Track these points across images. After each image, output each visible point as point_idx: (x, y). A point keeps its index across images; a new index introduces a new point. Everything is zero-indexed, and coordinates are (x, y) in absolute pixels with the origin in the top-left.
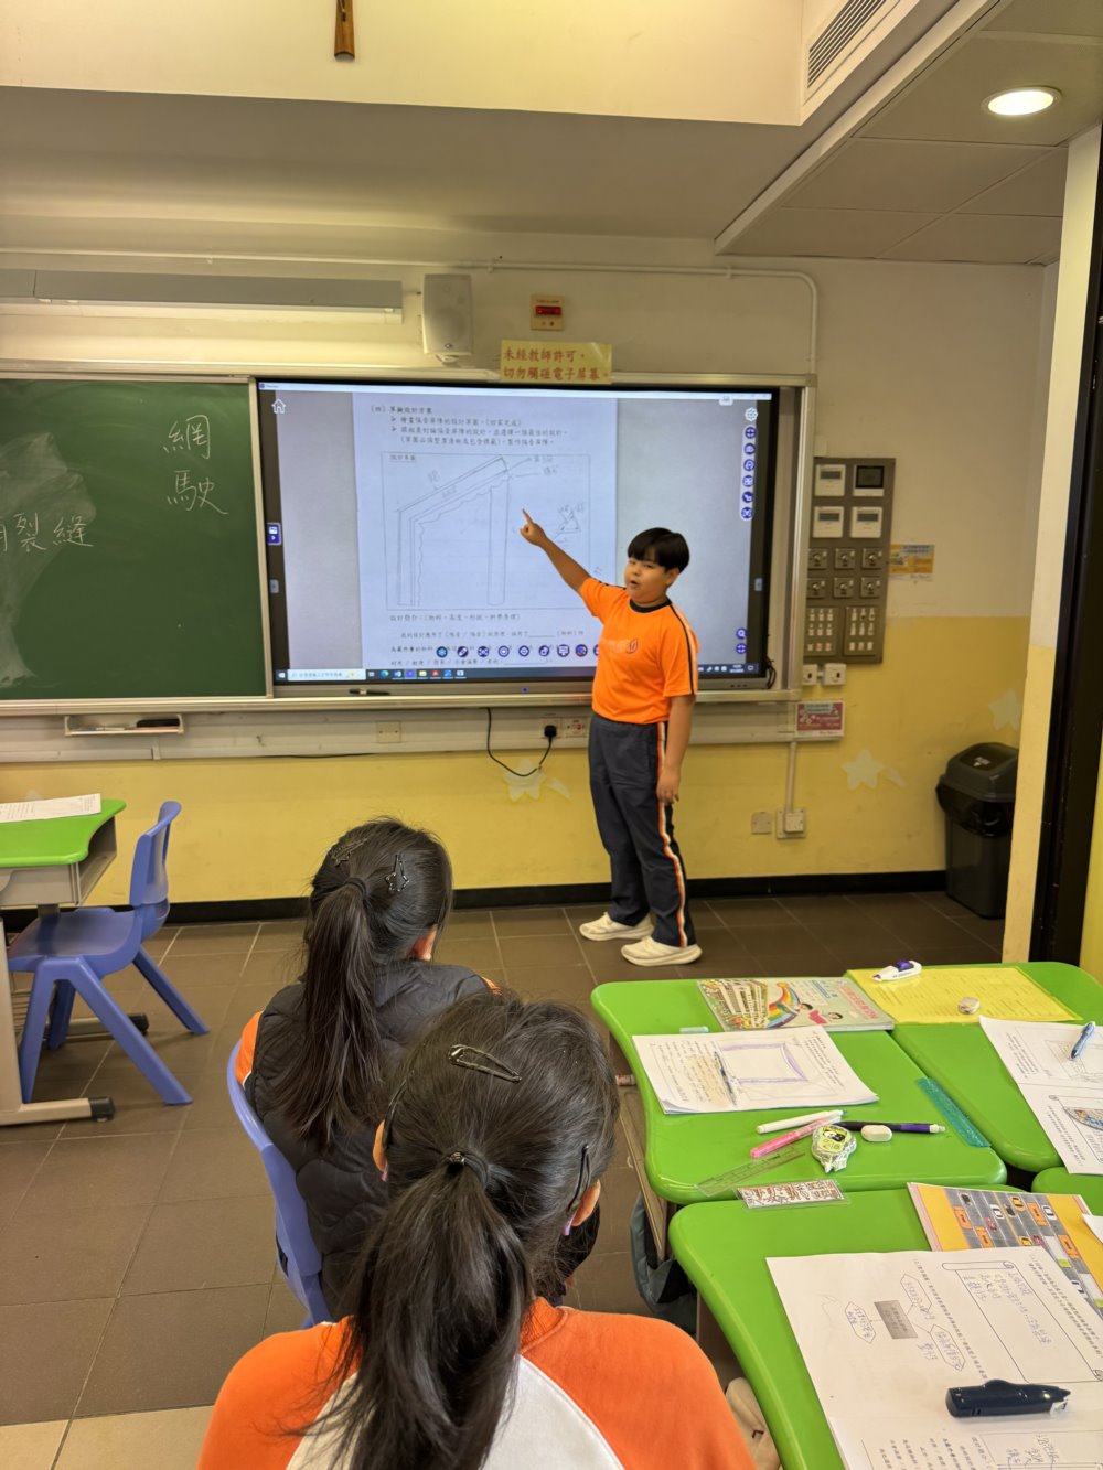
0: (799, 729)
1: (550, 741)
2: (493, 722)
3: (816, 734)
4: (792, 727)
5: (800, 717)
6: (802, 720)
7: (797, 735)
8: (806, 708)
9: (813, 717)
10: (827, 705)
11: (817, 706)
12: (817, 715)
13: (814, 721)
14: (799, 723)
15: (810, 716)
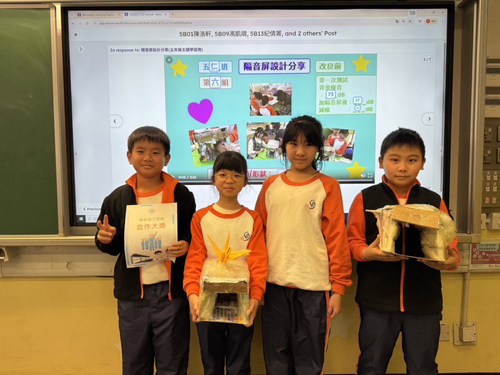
0: (472, 263)
3: (486, 267)
4: (467, 261)
5: (473, 253)
6: (475, 256)
7: (471, 267)
8: (478, 247)
9: (484, 254)
10: (494, 245)
11: (487, 245)
12: (486, 252)
13: (484, 257)
14: (472, 258)
15: (481, 252)
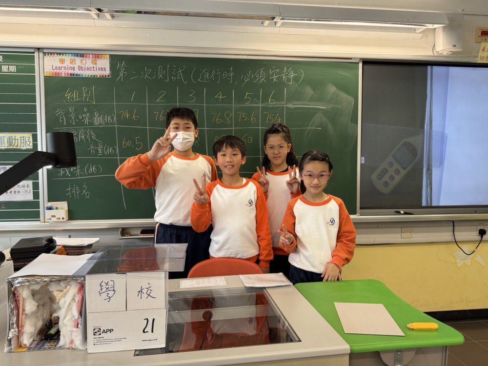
1: (482, 237)
2: (455, 228)
